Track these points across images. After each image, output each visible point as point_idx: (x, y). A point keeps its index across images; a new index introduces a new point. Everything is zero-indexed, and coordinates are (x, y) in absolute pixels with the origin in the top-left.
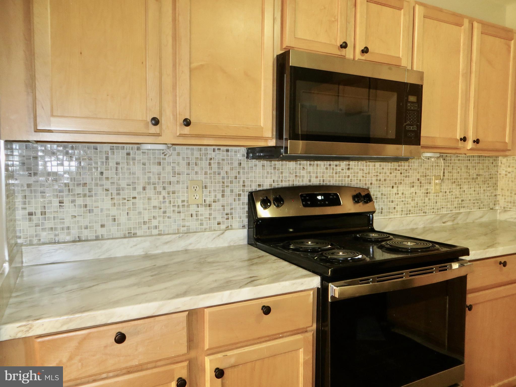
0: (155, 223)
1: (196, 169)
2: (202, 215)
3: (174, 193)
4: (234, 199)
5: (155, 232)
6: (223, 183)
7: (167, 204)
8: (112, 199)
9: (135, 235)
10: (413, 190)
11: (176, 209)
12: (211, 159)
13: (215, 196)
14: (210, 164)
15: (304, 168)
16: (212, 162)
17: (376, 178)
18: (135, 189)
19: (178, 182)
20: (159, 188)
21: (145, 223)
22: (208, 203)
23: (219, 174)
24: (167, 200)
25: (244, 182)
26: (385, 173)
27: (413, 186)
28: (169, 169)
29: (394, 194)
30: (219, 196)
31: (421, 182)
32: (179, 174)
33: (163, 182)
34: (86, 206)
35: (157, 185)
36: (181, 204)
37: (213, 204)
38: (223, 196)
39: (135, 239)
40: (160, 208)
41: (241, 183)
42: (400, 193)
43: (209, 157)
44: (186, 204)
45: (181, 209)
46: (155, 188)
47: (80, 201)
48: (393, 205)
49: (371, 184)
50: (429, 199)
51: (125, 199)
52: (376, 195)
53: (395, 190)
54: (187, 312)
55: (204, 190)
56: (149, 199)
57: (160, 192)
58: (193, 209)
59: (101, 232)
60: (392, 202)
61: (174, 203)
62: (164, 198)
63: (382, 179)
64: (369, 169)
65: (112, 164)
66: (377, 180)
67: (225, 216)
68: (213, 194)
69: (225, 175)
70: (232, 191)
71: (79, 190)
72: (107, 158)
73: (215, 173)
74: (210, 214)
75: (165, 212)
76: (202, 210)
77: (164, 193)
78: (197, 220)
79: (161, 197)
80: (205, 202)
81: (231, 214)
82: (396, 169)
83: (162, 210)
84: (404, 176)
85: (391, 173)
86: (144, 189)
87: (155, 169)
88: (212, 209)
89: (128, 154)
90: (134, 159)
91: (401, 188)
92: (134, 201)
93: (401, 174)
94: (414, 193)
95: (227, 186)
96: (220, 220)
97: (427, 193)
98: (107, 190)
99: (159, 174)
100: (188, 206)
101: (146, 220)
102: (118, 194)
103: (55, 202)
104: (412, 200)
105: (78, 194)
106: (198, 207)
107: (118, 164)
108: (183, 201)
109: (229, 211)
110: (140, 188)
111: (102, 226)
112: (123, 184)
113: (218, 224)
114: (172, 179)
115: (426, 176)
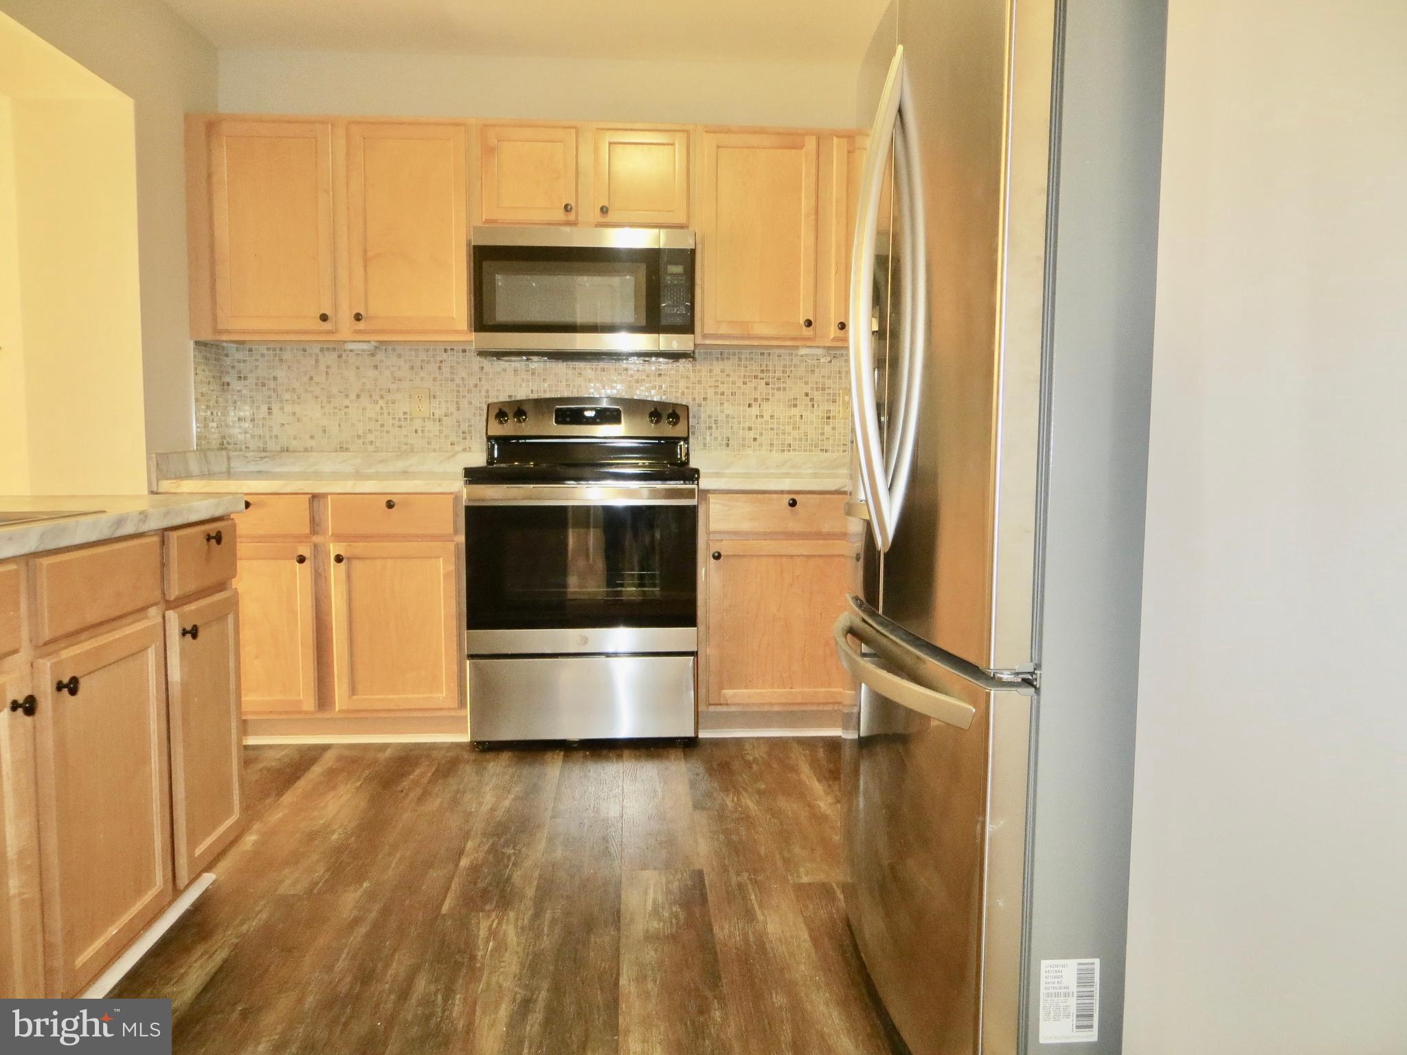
0: (370, 437)
1: (422, 374)
2: (429, 431)
3: (393, 402)
4: (474, 413)
5: (371, 448)
6: (458, 392)
7: (385, 416)
8: (322, 407)
9: (347, 450)
10: (795, 411)
11: (396, 422)
12: (441, 362)
13: (447, 408)
14: (440, 368)
15: (580, 374)
16: (443, 365)
17: (713, 390)
18: (347, 396)
19: (398, 390)
20: (376, 397)
21: (359, 437)
22: (437, 416)
23: (452, 380)
24: (385, 411)
25: (487, 391)
26: (734, 383)
27: (795, 406)
28: (387, 373)
29: (754, 418)
30: (453, 409)
31: (812, 400)
32: (400, 380)
33: (381, 389)
34: (294, 414)
35: (373, 393)
36: (401, 416)
37: (445, 419)
38: (458, 409)
39: (345, 454)
40: (377, 421)
41: (483, 393)
42: (767, 417)
43: (439, 358)
44: (408, 416)
45: (402, 423)
46: (371, 396)
47: (288, 409)
48: (752, 435)
49: (705, 399)
50: (834, 429)
51: (336, 408)
52: (715, 417)
53: (755, 410)
54: (310, 496)
55: (432, 400)
56: (364, 409)
57: (377, 401)
58: (418, 424)
59: (313, 443)
60: (750, 429)
61: (394, 415)
62: (382, 408)
63: (728, 392)
64: (701, 377)
65: (322, 367)
66: (716, 393)
67: (461, 435)
68: (443, 405)
69: (461, 382)
70: (470, 403)
71: (287, 396)
72: (317, 361)
73: (446, 380)
74: (440, 431)
75: (382, 426)
76: (429, 425)
77: (381, 402)
78: (423, 437)
79: (378, 408)
80: (433, 415)
81: (470, 432)
82: (756, 377)
83: (379, 423)
84: (773, 389)
85: (745, 383)
86: (358, 396)
87: (372, 373)
88: (442, 424)
89: (340, 356)
90: (346, 362)
91: (768, 409)
92: (346, 410)
93: (767, 384)
94: (798, 417)
95: (464, 397)
96: (454, 439)
97: (828, 418)
98: (317, 397)
99: (376, 380)
100: (412, 419)
101: (360, 433)
102: (330, 402)
103: (264, 408)
104: (794, 428)
105: (287, 401)
106: (425, 421)
107: (328, 367)
108: (405, 413)
109: (466, 429)
110: (353, 396)
111: (312, 437)
112: (335, 391)
113: (451, 444)
114: (393, 387)
115: (823, 389)
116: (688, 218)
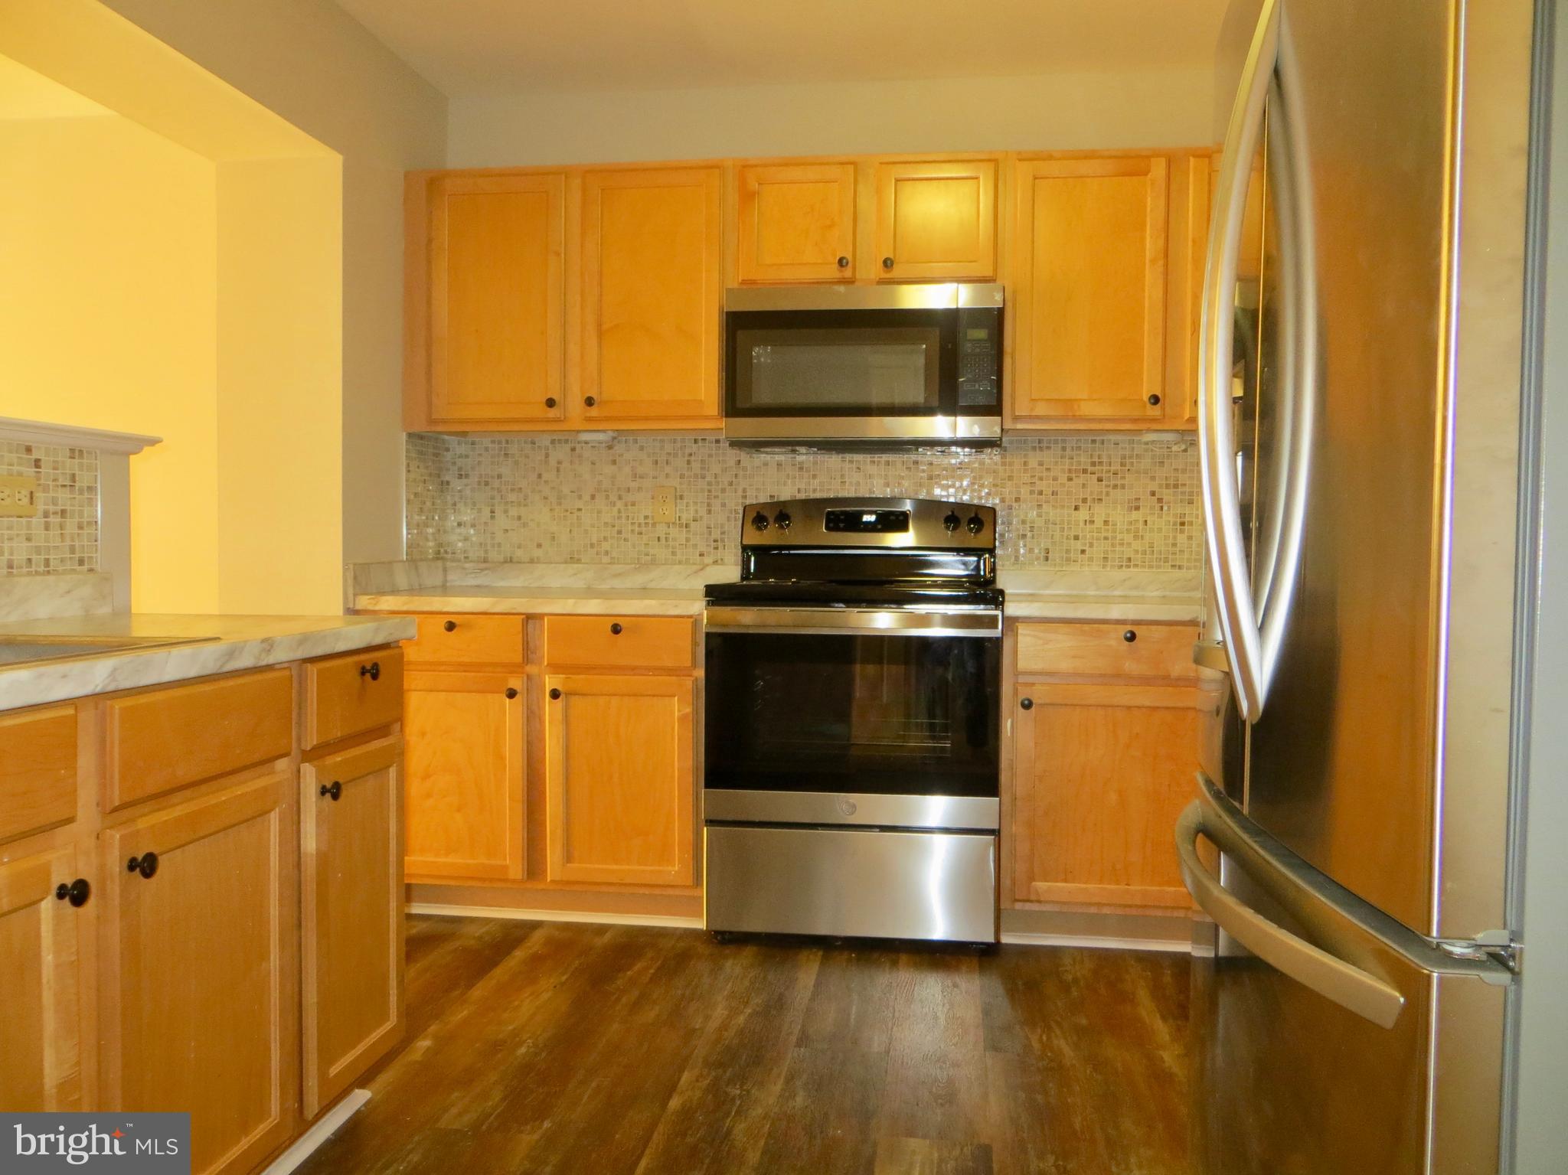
0: (606, 546)
1: (668, 469)
2: (674, 539)
3: (633, 504)
4: (728, 517)
5: (606, 559)
6: (710, 491)
7: (624, 521)
8: (551, 510)
9: (579, 561)
10: (1135, 515)
11: (637, 529)
12: (691, 455)
13: (696, 511)
14: (689, 462)
15: (859, 468)
16: (693, 458)
17: (1028, 488)
18: (580, 497)
19: (640, 489)
20: (613, 498)
21: (592, 545)
22: (684, 522)
23: (703, 477)
24: (623, 515)
25: (744, 490)
26: (1055, 479)
27: (1137, 508)
28: (627, 470)
29: (1082, 524)
30: (702, 512)
31: (1160, 500)
32: (641, 477)
33: (619, 489)
34: (519, 518)
35: (610, 494)
36: (642, 521)
37: (693, 524)
38: (709, 512)
39: (576, 566)
40: (614, 526)
41: (740, 493)
42: (1099, 523)
43: (687, 451)
44: (650, 521)
45: (644, 529)
46: (607, 497)
47: (514, 512)
48: (1079, 545)
49: (1017, 500)
50: (1190, 538)
51: (567, 511)
52: (1031, 523)
53: (1083, 514)
54: (524, 616)
55: (678, 501)
56: (599, 512)
57: (615, 503)
58: (661, 530)
59: (538, 553)
60: (1076, 538)
61: (633, 519)
62: (619, 511)
63: (1047, 491)
64: (1012, 471)
65: (553, 462)
66: (1032, 492)
67: (712, 543)
68: (692, 508)
69: (713, 480)
70: (724, 505)
71: (512, 497)
72: (547, 455)
73: (696, 476)
74: (688, 540)
75: (619, 532)
76: (674, 532)
77: (619, 504)
78: (667, 546)
79: (615, 509)
80: (679, 520)
81: (723, 540)
82: (1085, 471)
83: (616, 528)
84: (1107, 486)
85: (1070, 479)
86: (593, 497)
87: (609, 470)
88: (689, 531)
89: (573, 449)
90: (580, 456)
91: (1100, 512)
92: (579, 513)
93: (1100, 480)
94: (1141, 523)
95: (716, 497)
96: (704, 549)
97: (1183, 524)
98: (546, 498)
99: (614, 477)
100: (654, 525)
101: (594, 541)
102: (560, 504)
103: (486, 511)
104: (1136, 537)
105: (512, 502)
106: (669, 527)
107: (559, 463)
108: (646, 517)
109: (719, 537)
110: (587, 497)
111: (539, 546)
112: (566, 490)
113: (700, 555)
114: (633, 485)
115: (1176, 486)
116: (995, 270)
